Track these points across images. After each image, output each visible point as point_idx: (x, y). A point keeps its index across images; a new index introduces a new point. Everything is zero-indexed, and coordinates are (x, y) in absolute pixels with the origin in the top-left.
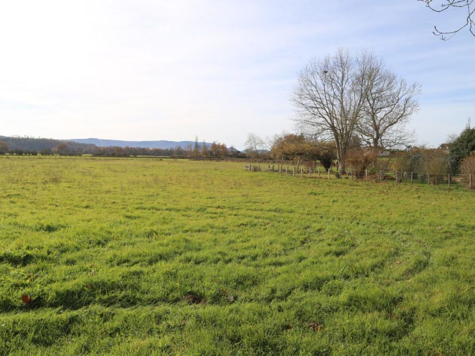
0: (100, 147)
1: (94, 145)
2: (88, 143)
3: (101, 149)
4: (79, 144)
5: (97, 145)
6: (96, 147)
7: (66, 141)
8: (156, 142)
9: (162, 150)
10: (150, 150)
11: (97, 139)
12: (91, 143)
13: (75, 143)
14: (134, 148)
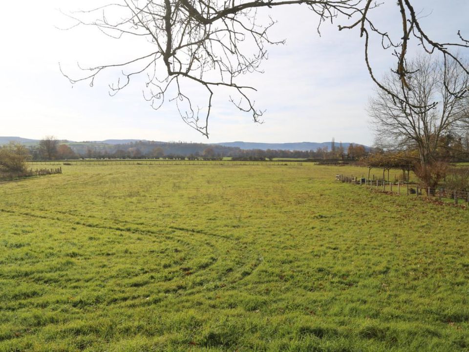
0: (243, 150)
1: (239, 148)
2: (233, 146)
3: (245, 152)
4: (225, 148)
5: (242, 148)
6: (240, 151)
7: (214, 144)
8: (299, 144)
9: (302, 152)
10: (290, 152)
11: (242, 142)
12: (236, 146)
13: (221, 146)
14: (275, 151)
